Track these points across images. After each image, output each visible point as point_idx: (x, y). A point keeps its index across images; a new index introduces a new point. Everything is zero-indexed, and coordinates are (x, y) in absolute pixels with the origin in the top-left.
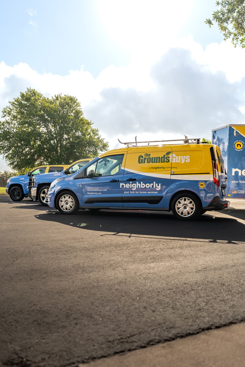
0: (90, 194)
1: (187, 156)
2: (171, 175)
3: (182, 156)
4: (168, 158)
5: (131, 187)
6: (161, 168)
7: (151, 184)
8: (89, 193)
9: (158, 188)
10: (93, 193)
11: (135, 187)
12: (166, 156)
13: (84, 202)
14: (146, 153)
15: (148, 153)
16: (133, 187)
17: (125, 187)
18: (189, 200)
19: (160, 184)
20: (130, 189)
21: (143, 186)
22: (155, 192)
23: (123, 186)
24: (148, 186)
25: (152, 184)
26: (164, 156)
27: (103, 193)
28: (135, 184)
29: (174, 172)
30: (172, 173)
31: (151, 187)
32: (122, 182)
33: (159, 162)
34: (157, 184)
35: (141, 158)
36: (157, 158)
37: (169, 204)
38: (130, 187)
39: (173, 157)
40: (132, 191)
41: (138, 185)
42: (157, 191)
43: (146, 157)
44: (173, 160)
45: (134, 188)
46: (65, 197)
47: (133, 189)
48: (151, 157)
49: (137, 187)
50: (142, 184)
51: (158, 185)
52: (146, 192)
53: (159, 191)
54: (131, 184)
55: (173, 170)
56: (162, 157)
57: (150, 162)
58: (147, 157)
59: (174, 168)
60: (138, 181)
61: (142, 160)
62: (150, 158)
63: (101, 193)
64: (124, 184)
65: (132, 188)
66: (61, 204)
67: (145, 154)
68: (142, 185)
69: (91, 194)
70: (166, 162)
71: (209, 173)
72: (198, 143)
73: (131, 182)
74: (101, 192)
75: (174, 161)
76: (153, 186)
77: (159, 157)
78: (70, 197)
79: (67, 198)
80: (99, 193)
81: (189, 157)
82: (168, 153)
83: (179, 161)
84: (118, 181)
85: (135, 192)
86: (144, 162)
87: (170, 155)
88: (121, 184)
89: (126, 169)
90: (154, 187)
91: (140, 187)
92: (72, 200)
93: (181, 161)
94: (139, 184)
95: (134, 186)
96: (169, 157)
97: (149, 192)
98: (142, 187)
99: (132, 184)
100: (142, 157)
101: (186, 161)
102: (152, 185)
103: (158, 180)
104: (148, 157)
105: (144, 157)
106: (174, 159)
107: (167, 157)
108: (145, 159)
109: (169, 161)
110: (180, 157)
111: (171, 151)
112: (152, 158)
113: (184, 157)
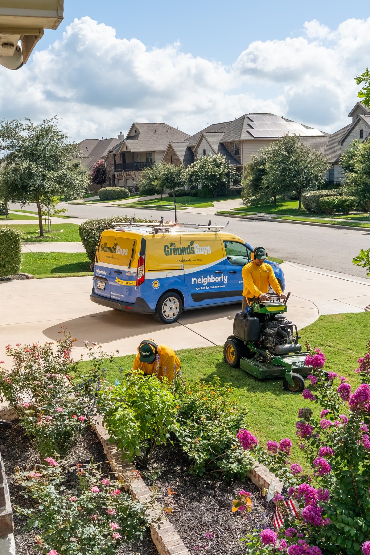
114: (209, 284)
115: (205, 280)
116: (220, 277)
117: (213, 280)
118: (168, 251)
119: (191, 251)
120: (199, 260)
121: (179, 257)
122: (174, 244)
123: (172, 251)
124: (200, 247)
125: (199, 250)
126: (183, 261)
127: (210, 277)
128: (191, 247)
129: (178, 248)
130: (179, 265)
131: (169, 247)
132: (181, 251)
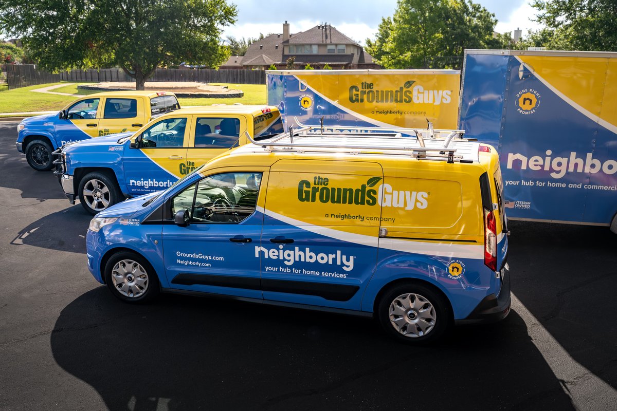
0: (184, 264)
1: (420, 194)
2: (379, 237)
3: (409, 192)
4: (372, 193)
5: (281, 258)
6: (355, 217)
7: (330, 255)
8: (182, 262)
9: (348, 266)
10: (191, 263)
11: (292, 258)
12: (368, 188)
13: (171, 279)
14: (317, 175)
15: (321, 176)
16: (287, 258)
17: (266, 256)
18: (421, 300)
19: (352, 258)
20: (279, 263)
21: (311, 257)
22: (341, 276)
23: (262, 253)
24: (325, 258)
25: (334, 256)
26: (364, 187)
27: (215, 264)
28: (292, 253)
29: (386, 232)
30: (383, 234)
31: (330, 262)
32: (259, 243)
33: (350, 202)
34: (344, 257)
35: (305, 189)
36: (345, 190)
37: (373, 305)
38: (278, 256)
39: (386, 193)
40: (285, 266)
41: (300, 256)
42: (344, 272)
43: (317, 186)
44: (385, 199)
45: (289, 261)
46: (124, 265)
47: (286, 263)
48: (329, 187)
49: (297, 259)
50: (308, 253)
51: (348, 260)
52: (318, 273)
53: (349, 274)
54: (281, 251)
55: (385, 226)
56: (357, 191)
57: (326, 201)
58: (320, 187)
59: (387, 220)
60: (298, 244)
61: (307, 193)
62: (327, 189)
63: (209, 265)
64: (263, 249)
65: (285, 260)
66: (116, 279)
67: (315, 178)
68: (309, 256)
69: (186, 263)
70: (368, 202)
71: (475, 241)
72: (451, 162)
73: (281, 247)
74: (209, 262)
75: (388, 204)
76: (335, 260)
77: (351, 190)
78: (135, 265)
79: (129, 267)
80: (206, 265)
81: (426, 195)
82: (374, 181)
83: (401, 205)
84: (250, 240)
85: (292, 271)
86: (314, 200)
87: (379, 187)
88: (257, 249)
89: (269, 213)
90: (339, 263)
91: (303, 260)
92: (143, 271)
93: (405, 204)
94: (302, 253)
95: (289, 255)
96: (375, 192)
97: (326, 274)
98: (308, 260)
99: (284, 250)
100: (308, 184)
101: (418, 205)
102: (333, 259)
103: (348, 248)
104: (323, 186)
105: (312, 185)
106: (388, 197)
107: (369, 191)
108: (315, 190)
109: (374, 201)
110: (402, 193)
111: (380, 175)
112: (333, 189)
113: (414, 193)
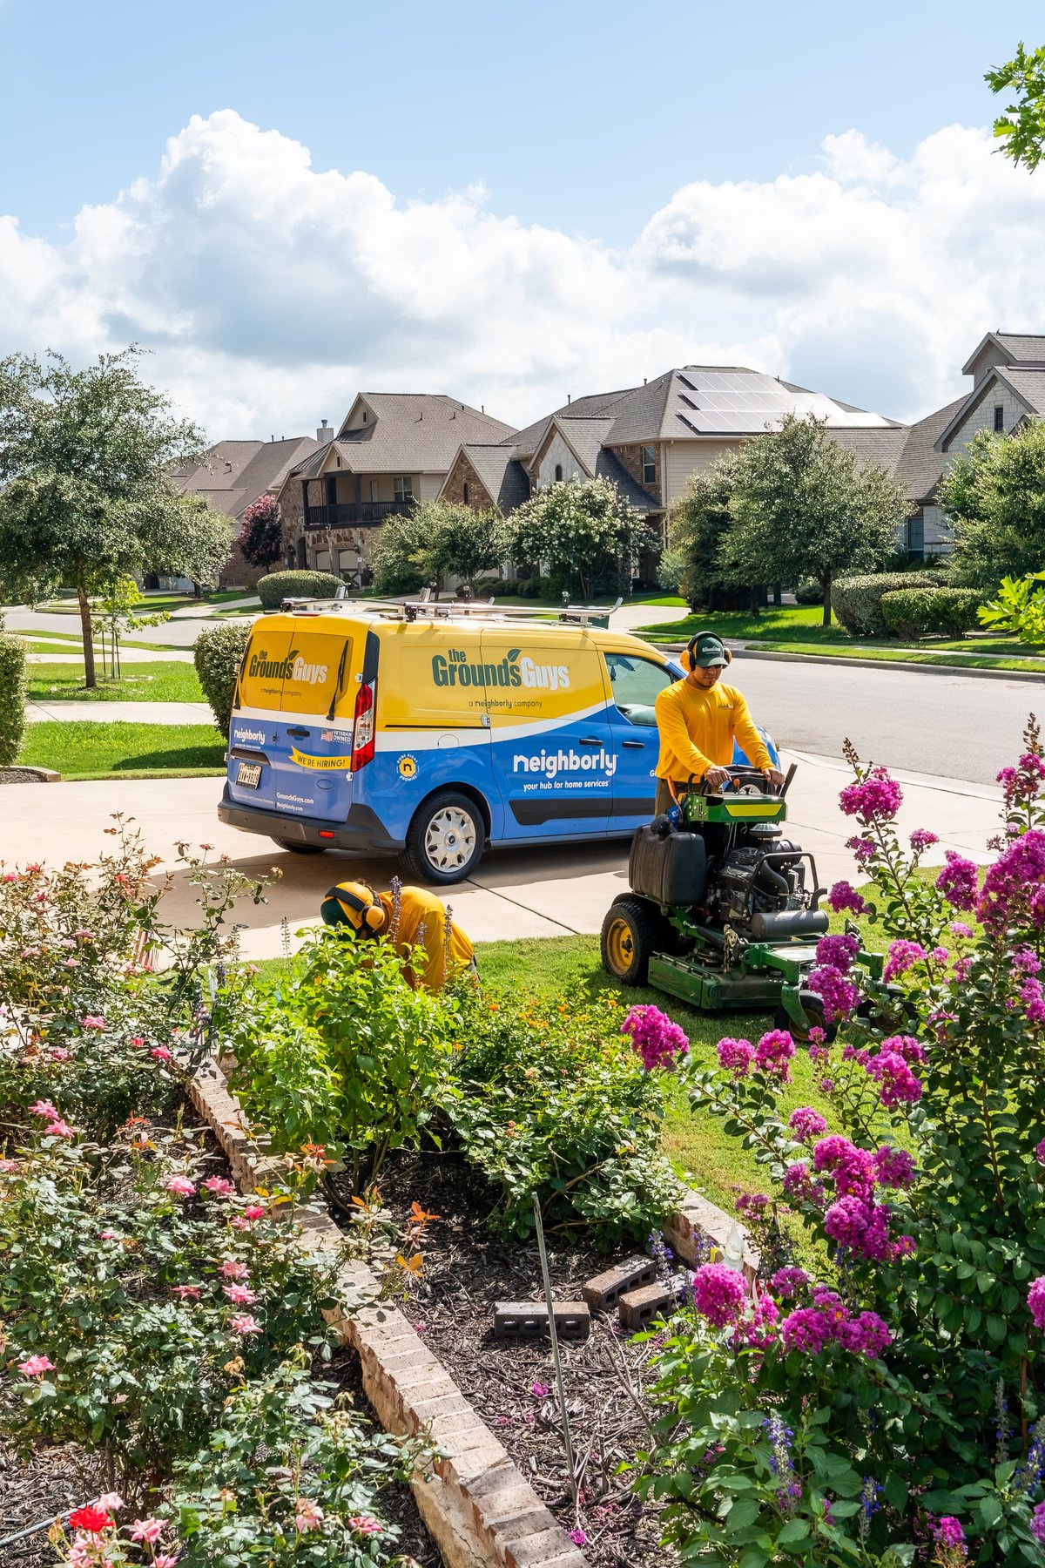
114: (563, 775)
115: (552, 763)
116: (596, 758)
117: (575, 763)
118: (444, 672)
119: (511, 677)
120: (533, 706)
121: (476, 692)
122: (463, 654)
123: (457, 674)
124: (537, 668)
125: (536, 676)
126: (488, 704)
127: (566, 753)
128: (510, 664)
129: (473, 666)
130: (476, 715)
131: (448, 662)
132: (482, 676)
